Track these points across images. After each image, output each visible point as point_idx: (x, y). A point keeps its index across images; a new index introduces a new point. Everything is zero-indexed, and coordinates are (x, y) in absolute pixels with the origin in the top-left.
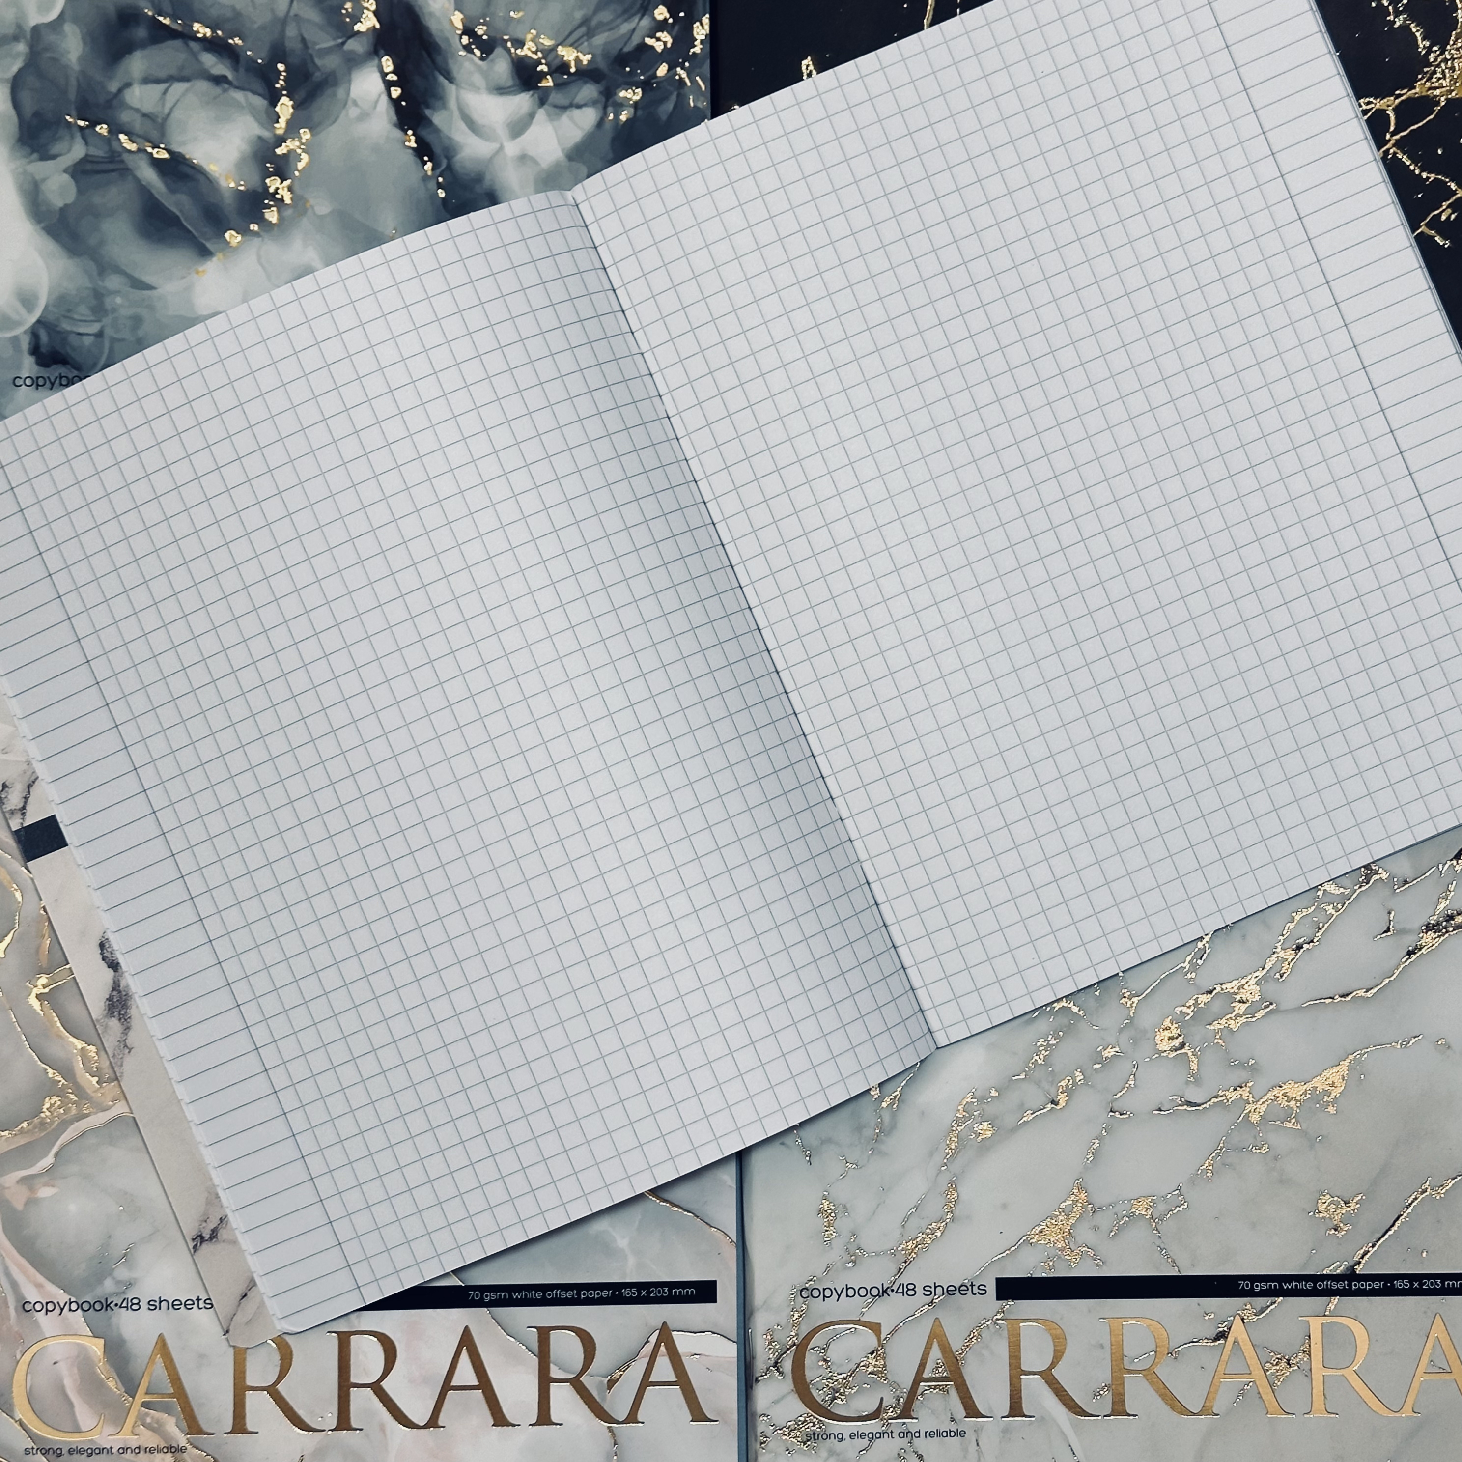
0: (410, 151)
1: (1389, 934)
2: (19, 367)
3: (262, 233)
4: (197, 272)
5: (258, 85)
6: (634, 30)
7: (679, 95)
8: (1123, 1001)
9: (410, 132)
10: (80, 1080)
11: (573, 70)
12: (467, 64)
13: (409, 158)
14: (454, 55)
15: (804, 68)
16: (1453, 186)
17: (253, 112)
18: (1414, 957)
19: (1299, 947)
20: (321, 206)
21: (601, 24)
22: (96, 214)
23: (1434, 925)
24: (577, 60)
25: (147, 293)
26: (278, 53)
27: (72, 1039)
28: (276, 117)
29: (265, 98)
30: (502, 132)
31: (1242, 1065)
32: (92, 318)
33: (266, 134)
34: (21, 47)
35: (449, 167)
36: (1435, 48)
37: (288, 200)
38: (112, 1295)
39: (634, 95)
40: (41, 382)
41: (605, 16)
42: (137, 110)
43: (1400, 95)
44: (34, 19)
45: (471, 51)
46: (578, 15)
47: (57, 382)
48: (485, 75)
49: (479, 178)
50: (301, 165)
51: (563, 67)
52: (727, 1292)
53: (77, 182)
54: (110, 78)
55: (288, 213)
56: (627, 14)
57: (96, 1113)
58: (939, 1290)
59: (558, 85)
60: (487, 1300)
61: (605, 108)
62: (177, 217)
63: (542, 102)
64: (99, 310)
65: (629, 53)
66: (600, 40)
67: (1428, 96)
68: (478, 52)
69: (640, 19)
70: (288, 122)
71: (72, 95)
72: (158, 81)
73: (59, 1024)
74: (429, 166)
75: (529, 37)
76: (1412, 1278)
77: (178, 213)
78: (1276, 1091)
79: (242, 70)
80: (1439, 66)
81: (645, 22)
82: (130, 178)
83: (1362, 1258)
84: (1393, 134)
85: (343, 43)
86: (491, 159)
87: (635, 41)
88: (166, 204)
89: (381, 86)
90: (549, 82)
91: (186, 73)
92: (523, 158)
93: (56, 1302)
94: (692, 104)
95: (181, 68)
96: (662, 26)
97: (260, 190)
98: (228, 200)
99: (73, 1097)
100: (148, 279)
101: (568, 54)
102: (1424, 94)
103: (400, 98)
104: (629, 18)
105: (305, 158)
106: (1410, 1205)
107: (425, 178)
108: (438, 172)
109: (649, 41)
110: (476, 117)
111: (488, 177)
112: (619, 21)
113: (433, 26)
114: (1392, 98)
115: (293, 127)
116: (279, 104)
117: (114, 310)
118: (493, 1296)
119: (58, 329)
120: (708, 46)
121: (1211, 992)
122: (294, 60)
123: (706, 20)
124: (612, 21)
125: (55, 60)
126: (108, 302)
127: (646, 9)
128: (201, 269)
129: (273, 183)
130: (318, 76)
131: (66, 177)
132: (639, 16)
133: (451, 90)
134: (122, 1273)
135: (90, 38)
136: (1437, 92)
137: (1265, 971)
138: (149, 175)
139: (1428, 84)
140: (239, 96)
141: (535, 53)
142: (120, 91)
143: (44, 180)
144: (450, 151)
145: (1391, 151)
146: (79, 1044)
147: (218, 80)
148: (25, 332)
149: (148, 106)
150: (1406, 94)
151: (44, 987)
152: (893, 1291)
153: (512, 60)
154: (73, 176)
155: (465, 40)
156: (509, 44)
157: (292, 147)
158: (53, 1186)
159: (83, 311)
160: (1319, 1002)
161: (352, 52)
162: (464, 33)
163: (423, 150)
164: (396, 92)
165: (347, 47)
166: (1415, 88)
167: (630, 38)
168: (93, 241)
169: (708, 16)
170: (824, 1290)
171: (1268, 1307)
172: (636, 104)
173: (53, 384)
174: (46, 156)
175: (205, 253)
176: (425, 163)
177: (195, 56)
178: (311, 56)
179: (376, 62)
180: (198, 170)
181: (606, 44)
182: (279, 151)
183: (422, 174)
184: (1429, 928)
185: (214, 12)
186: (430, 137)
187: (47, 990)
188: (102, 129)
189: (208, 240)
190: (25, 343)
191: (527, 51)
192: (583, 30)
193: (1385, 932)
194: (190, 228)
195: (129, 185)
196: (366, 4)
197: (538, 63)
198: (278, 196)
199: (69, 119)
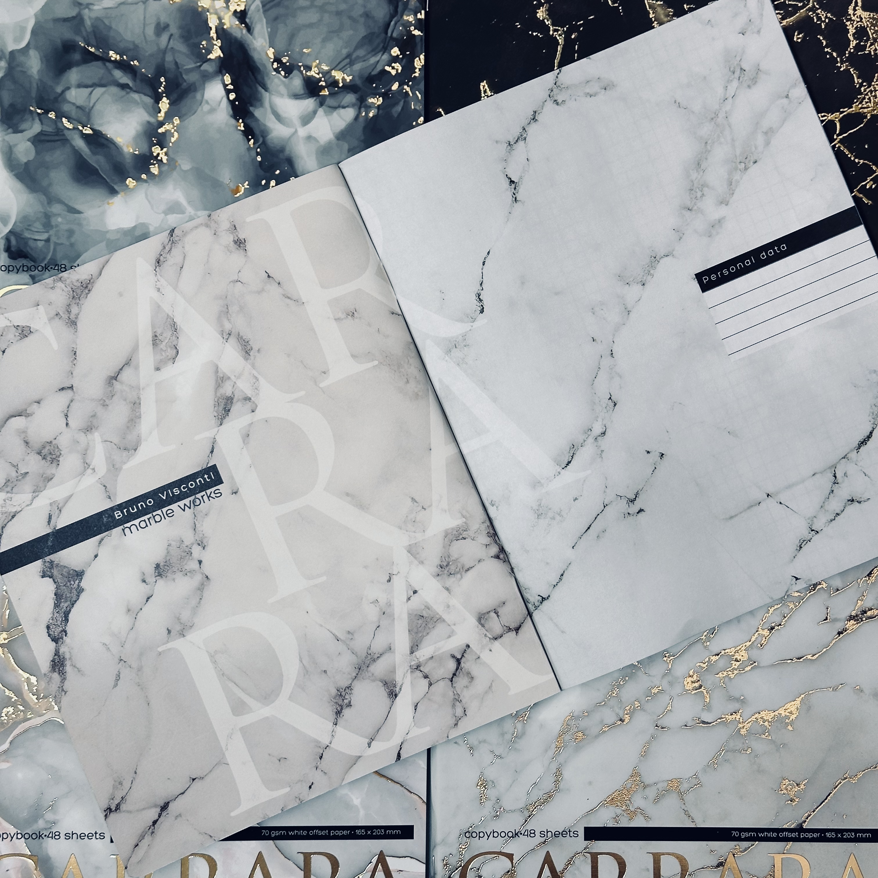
0: (241, 132)
1: (827, 621)
3: (149, 181)
4: (108, 204)
5: (148, 91)
6: (378, 61)
7: (404, 102)
8: (665, 659)
9: (241, 121)
10: (26, 697)
11: (341, 85)
12: (276, 80)
13: (240, 137)
14: (268, 74)
15: (481, 87)
16: (874, 168)
17: (145, 107)
18: (841, 635)
19: (772, 628)
20: (185, 165)
21: (358, 58)
22: (47, 167)
23: (854, 617)
24: (344, 79)
25: (76, 215)
26: (161, 71)
27: (21, 672)
28: (158, 110)
29: (152, 98)
30: (297, 122)
31: (737, 700)
32: (44, 230)
33: (152, 120)
34: (3, 64)
35: (264, 143)
36: (865, 84)
37: (165, 161)
38: (43, 830)
39: (377, 101)
40: (11, 269)
41: (361, 52)
42: (74, 104)
43: (844, 112)
44: (11, 46)
45: (279, 72)
46: (345, 52)
47: (21, 269)
48: (286, 86)
49: (282, 150)
50: (173, 140)
51: (335, 83)
52: (420, 833)
53: (35, 146)
54: (58, 84)
55: (165, 168)
56: (374, 51)
57: (35, 718)
58: (549, 834)
59: (331, 94)
60: (273, 836)
61: (360, 108)
62: (97, 170)
63: (321, 104)
64: (48, 225)
65: (375, 75)
66: (357, 67)
67: (860, 113)
68: (283, 73)
69: (382, 55)
70: (166, 113)
71: (34, 94)
72: (86, 86)
73: (13, 663)
74: (252, 141)
75: (314, 64)
76: (837, 831)
77: (98, 168)
78: (757, 715)
79: (138, 81)
80: (867, 94)
82: (68, 145)
83: (807, 818)
84: (838, 135)
85: (200, 66)
86: (290, 138)
87: (379, 68)
88: (90, 162)
89: (223, 92)
90: (326, 92)
91: (103, 82)
92: (309, 138)
93: (8, 833)
94: (413, 107)
95: (101, 79)
96: (395, 59)
97: (148, 154)
98: (128, 161)
99: (21, 708)
100: (78, 207)
101: (338, 75)
102: (857, 111)
103: (235, 100)
104: (376, 54)
105: (176, 135)
106: (836, 787)
107: (249, 149)
108: (257, 145)
109: (387, 68)
110: (281, 112)
111: (287, 149)
112: (370, 55)
113: (256, 56)
114: (838, 113)
115: (169, 116)
116: (160, 102)
117: (57, 226)
118: (277, 833)
119: (22, 236)
120: (423, 72)
121: (718, 655)
122: (170, 76)
123: (422, 57)
124: (365, 56)
125: (24, 72)
126: (53, 222)
127: (386, 49)
128: (110, 202)
129: (156, 150)
130: (184, 86)
131: (29, 144)
132: (382, 53)
133: (266, 95)
134: (49, 816)
135: (46, 59)
136: (865, 110)
137: (751, 643)
138: (80, 144)
139: (860, 106)
140: (136, 96)
141: (318, 74)
142: (63, 92)
143: (15, 145)
144: (264, 133)
145: (837, 146)
146: (26, 675)
147: (124, 87)
148: (2, 238)
149: (80, 102)
150: (847, 111)
151: (5, 639)
152: (521, 834)
153: (304, 78)
154: (33, 143)
155: (275, 65)
156: (302, 68)
157: (168, 128)
158: (8, 762)
159: (38, 226)
160: (783, 662)
161: (206, 71)
162: (274, 61)
163: (248, 132)
164: (232, 96)
165: (202, 68)
166: (852, 107)
167: (376, 66)
168: (45, 183)
169: (424, 54)
170: (479, 833)
171: (749, 847)
172: (379, 106)
173: (18, 270)
174: (17, 131)
175: (113, 192)
176: (249, 140)
177: (109, 71)
178: (181, 74)
179: (220, 77)
180: (111, 141)
181: (361, 70)
182: (160, 131)
183: (248, 146)
184: (851, 618)
185: (122, 45)
186: (253, 124)
187: (6, 641)
188: (52, 115)
189: (116, 184)
190: (2, 245)
191: (313, 73)
192: (348, 60)
193: (825, 620)
194: (104, 177)
195: (67, 150)
196: (215, 42)
197: (320, 80)
198: (159, 158)
199: (32, 108)
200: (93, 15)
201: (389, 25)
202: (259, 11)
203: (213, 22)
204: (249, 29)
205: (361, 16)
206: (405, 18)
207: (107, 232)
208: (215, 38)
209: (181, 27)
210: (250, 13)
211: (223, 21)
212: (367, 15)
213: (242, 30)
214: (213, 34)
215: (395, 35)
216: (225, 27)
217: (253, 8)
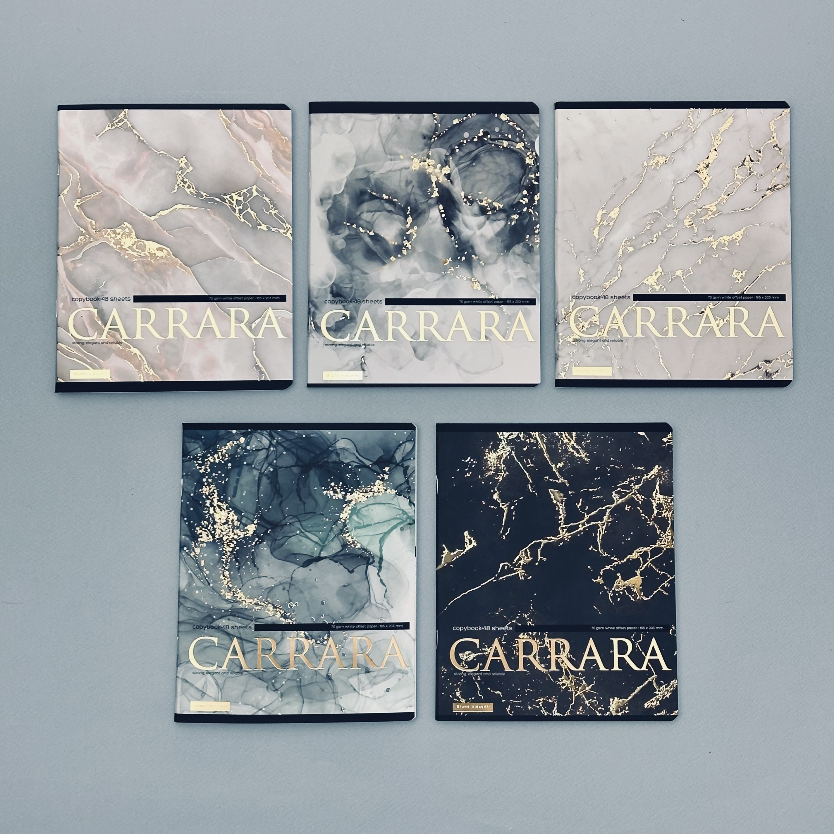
0: (447, 233)
2: (327, 297)
3: (401, 258)
4: (382, 269)
5: (402, 213)
6: (516, 197)
7: (530, 217)
9: (447, 227)
11: (498, 209)
12: (465, 207)
13: (447, 236)
14: (461, 204)
17: (400, 222)
20: (420, 249)
21: (506, 195)
22: (352, 251)
24: (499, 206)
25: (366, 275)
26: (408, 204)
28: (407, 223)
29: (404, 217)
30: (475, 228)
32: (350, 283)
33: (404, 228)
34: (331, 201)
35: (459, 238)
37: (410, 248)
39: (516, 217)
40: (333, 302)
41: (508, 193)
42: (365, 220)
44: (335, 193)
45: (467, 203)
46: (499, 193)
48: (471, 210)
49: (468, 242)
50: (414, 237)
51: (495, 208)
53: (346, 242)
54: (357, 210)
55: (410, 251)
56: (514, 193)
59: (493, 214)
61: (507, 221)
62: (376, 253)
63: (488, 219)
64: (352, 280)
65: (515, 204)
66: (506, 200)
68: (469, 204)
70: (410, 224)
71: (345, 215)
72: (371, 212)
74: (453, 238)
75: (484, 199)
77: (376, 251)
79: (397, 209)
81: (520, 195)
82: (362, 241)
85: (428, 201)
86: (472, 236)
87: (517, 200)
88: (373, 249)
89: (439, 214)
90: (490, 213)
91: (380, 209)
92: (482, 235)
94: (534, 220)
95: (379, 208)
96: (525, 196)
97: (401, 245)
98: (392, 248)
100: (367, 271)
101: (496, 205)
103: (445, 217)
105: (415, 235)
107: (452, 241)
108: (455, 240)
109: (521, 201)
110: (467, 223)
111: (471, 241)
112: (512, 195)
113: (455, 195)
115: (412, 226)
116: (408, 219)
117: (356, 280)
119: (339, 286)
120: (539, 202)
122: (413, 206)
123: (539, 194)
124: (510, 195)
125: (341, 205)
126: (354, 278)
127: (520, 191)
129: (405, 242)
130: (420, 211)
131: (343, 240)
132: (518, 193)
133: (460, 215)
135: (351, 199)
138: (368, 240)
140: (396, 216)
141: (486, 204)
142: (360, 214)
143: (336, 241)
144: (459, 234)
147: (390, 211)
148: (329, 287)
149: (368, 219)
153: (479, 206)
154: (345, 240)
155: (465, 200)
156: (478, 201)
157: (411, 232)
159: (347, 281)
161: (430, 203)
162: (464, 198)
163: (451, 233)
164: (443, 215)
165: (428, 202)
167: (515, 200)
168: (350, 259)
172: (517, 219)
173: (337, 303)
174: (337, 234)
175: (384, 263)
176: (452, 237)
177: (383, 204)
178: (418, 205)
179: (437, 206)
180: (383, 239)
181: (508, 201)
182: (408, 233)
185: (389, 191)
186: (453, 229)
188: (354, 226)
189: (385, 259)
190: (329, 290)
191: (484, 203)
192: (501, 197)
194: (379, 256)
195: (362, 243)
196: (434, 189)
197: (487, 207)
198: (407, 247)
199: (344, 223)
200: (375, 177)
201: (521, 179)
202: (457, 173)
203: (434, 179)
204: (452, 182)
205: (508, 175)
206: (530, 176)
207: (381, 283)
208: (435, 187)
209: (418, 182)
210: (452, 175)
211: (439, 179)
212: (511, 175)
213: (448, 183)
214: (434, 185)
215: (525, 184)
216: (440, 182)
217: (454, 172)
